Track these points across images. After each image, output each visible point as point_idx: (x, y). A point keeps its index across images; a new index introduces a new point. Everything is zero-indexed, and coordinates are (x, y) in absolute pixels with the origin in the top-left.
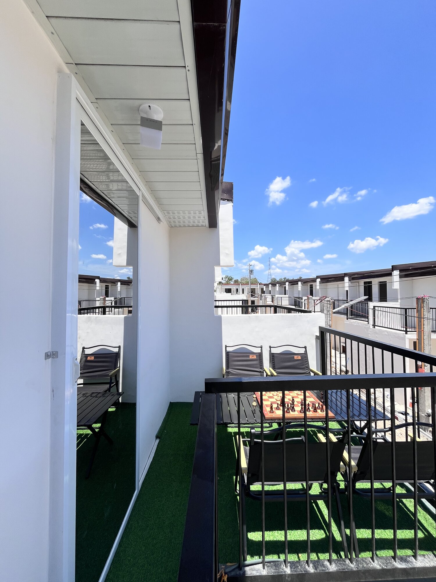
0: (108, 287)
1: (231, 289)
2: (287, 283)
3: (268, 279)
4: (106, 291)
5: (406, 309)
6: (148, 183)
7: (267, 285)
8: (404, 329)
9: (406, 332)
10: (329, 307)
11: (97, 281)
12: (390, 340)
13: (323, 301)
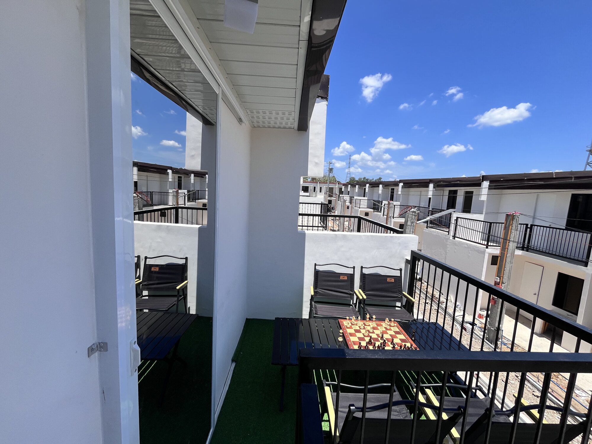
0: (181, 180)
1: (308, 187)
2: (368, 185)
3: (347, 178)
4: (179, 183)
5: (491, 223)
6: (229, 75)
7: (346, 185)
8: (486, 243)
9: (487, 246)
10: (413, 218)
11: (170, 171)
12: (469, 253)
13: (408, 212)
